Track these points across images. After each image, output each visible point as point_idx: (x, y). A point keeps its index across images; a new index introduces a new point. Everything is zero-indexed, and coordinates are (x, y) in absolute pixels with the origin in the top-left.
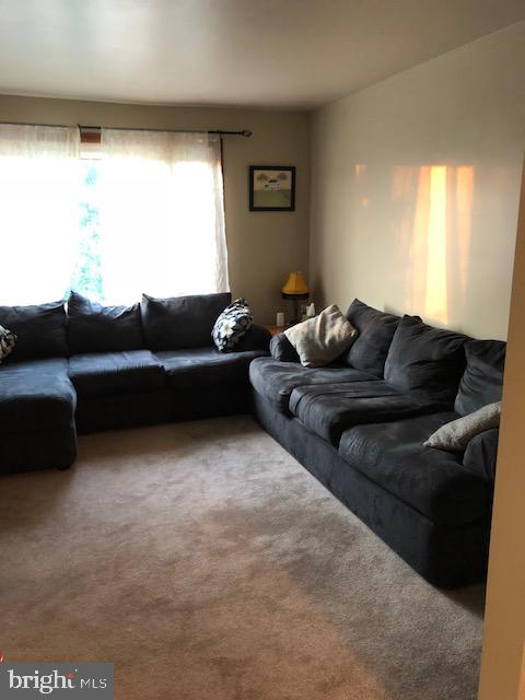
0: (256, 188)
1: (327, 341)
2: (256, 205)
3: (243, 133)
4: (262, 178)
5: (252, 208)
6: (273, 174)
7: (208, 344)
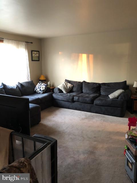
0: (33, 56)
1: (68, 87)
2: (33, 59)
3: (31, 43)
4: (34, 53)
5: (32, 60)
6: (35, 53)
7: (35, 93)
